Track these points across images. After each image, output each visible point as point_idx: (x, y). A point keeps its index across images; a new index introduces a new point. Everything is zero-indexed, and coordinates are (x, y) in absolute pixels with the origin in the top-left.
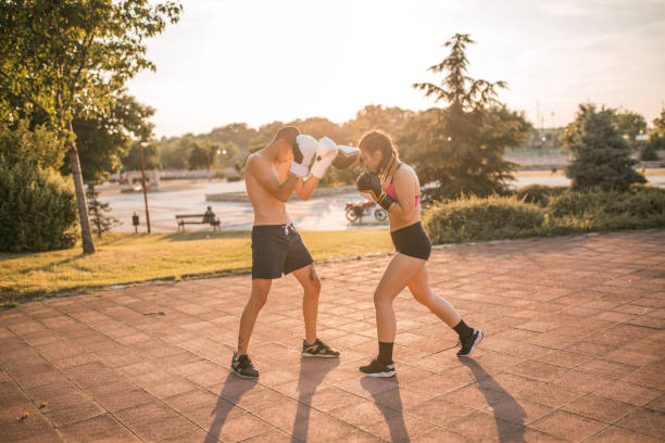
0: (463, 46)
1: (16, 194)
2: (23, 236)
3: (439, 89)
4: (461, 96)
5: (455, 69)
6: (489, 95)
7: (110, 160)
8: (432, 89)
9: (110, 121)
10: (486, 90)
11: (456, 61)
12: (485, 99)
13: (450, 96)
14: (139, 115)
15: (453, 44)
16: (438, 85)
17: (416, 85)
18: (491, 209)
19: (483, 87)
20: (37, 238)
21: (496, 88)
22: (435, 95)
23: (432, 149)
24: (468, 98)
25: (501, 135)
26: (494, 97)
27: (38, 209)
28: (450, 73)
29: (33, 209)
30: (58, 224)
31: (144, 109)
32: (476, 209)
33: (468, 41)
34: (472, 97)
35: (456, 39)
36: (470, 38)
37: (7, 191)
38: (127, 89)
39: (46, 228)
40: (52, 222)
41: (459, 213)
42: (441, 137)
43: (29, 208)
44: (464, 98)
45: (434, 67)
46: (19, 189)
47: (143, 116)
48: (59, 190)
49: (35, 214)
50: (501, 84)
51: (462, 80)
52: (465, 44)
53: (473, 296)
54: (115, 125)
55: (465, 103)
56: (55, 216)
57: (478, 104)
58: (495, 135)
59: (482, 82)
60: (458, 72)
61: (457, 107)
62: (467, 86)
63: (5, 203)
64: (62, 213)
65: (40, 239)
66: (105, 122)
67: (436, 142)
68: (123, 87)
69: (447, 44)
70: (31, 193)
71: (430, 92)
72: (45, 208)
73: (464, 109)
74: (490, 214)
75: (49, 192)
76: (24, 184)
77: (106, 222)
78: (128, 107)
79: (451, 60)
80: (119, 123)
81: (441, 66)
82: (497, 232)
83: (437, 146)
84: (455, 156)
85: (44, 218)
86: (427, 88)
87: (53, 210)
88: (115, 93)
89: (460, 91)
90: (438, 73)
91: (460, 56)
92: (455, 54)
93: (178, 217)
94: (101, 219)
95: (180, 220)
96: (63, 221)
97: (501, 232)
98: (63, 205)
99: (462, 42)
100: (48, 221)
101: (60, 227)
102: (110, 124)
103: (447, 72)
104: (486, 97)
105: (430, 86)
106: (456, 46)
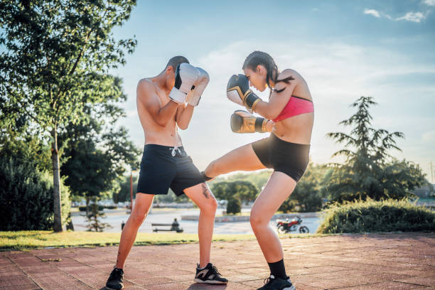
0: (367, 106)
1: (14, 187)
2: (14, 218)
3: (348, 137)
4: (366, 143)
5: (361, 123)
6: (389, 142)
7: (111, 184)
8: (343, 137)
9: (116, 157)
10: (386, 139)
11: (362, 117)
12: (385, 146)
13: (358, 142)
14: (135, 154)
15: (359, 105)
16: (348, 134)
17: (331, 134)
18: (385, 208)
19: (384, 136)
20: (26, 221)
21: (394, 137)
22: (346, 141)
23: (344, 181)
24: (371, 143)
25: (399, 171)
26: (393, 143)
27: (29, 198)
28: (357, 125)
29: (25, 198)
30: (44, 212)
31: (138, 150)
32: (371, 209)
33: (371, 102)
34: (375, 143)
35: (361, 101)
36: (372, 100)
37: (8, 183)
38: (129, 136)
39: (34, 214)
40: (40, 210)
41: (356, 210)
42: (351, 173)
43: (22, 196)
44: (368, 144)
45: (346, 122)
46: (17, 183)
47: (138, 154)
48: (48, 186)
49: (26, 202)
50: (398, 134)
51: (366, 131)
52: (369, 104)
53: (356, 260)
54: (118, 160)
55: (370, 147)
56: (43, 205)
57: (379, 148)
58: (395, 172)
59: (382, 131)
60: (363, 125)
61: (364, 150)
62: (370, 135)
63: (4, 192)
64: (48, 204)
65: (28, 222)
66: (112, 157)
67: (346, 176)
68: (126, 135)
69: (355, 105)
70: (26, 186)
71: (343, 138)
72: (35, 198)
73: (368, 152)
74: (384, 213)
75: (39, 186)
76: (23, 179)
77: (101, 226)
78: (128, 148)
79: (357, 116)
80: (120, 158)
81: (351, 121)
82: (390, 225)
83: (348, 179)
84: (362, 186)
85: (33, 206)
86: (340, 137)
87: (41, 200)
88: (120, 139)
89: (365, 139)
90: (348, 126)
91: (365, 114)
92: (360, 111)
93: (153, 225)
94: (99, 224)
95: (154, 228)
96: (48, 209)
97: (394, 226)
98: (49, 197)
99: (366, 103)
100: (36, 208)
101: (45, 214)
102: (114, 159)
103: (355, 125)
104: (386, 143)
105: (342, 134)
106: (362, 106)
